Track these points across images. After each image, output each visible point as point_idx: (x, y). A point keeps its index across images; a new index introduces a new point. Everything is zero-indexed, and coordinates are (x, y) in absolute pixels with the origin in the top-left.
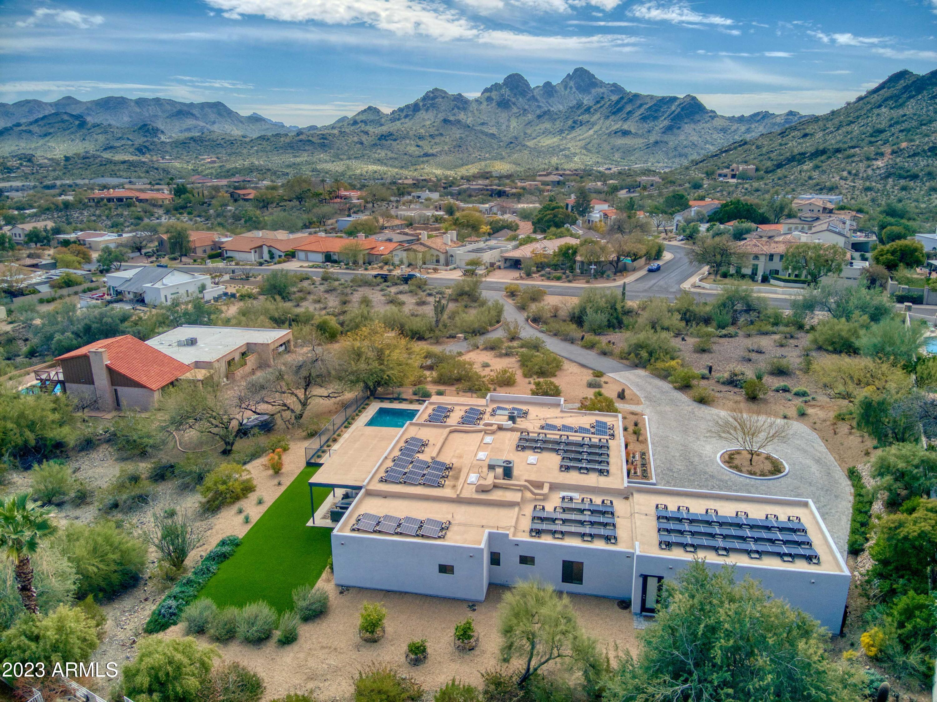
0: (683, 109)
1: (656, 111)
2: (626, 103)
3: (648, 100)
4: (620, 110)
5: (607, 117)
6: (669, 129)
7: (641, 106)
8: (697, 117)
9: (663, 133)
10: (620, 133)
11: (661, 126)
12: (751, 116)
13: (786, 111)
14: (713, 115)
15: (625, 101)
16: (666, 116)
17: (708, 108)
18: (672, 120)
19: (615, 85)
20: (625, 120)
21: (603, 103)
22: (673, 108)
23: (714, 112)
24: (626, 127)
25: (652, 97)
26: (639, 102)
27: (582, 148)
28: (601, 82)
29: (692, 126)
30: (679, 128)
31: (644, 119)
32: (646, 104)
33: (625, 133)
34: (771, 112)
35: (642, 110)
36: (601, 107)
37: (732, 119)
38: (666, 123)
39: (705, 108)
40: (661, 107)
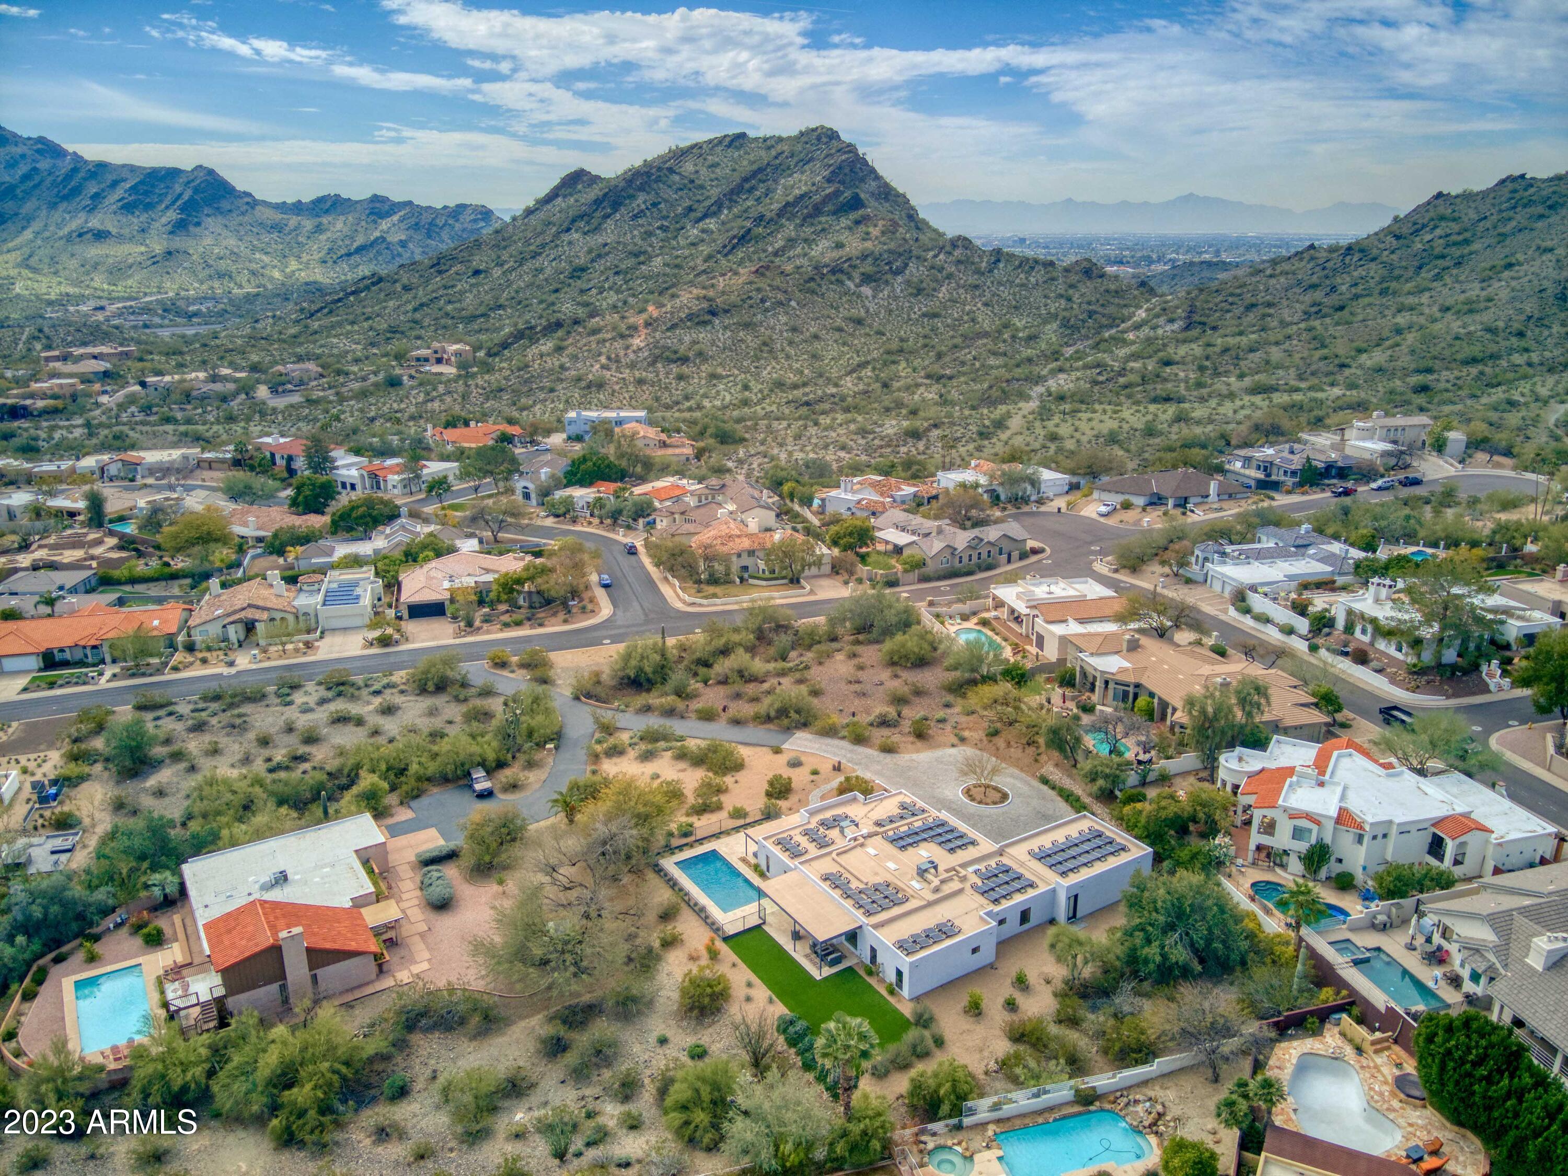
0: (196, 190)
1: (146, 193)
2: (85, 179)
3: (125, 174)
4: (76, 191)
5: (53, 206)
6: (180, 227)
7: (115, 184)
8: (225, 205)
9: (171, 233)
10: (89, 236)
11: (164, 220)
12: (313, 202)
13: (367, 195)
14: (253, 203)
15: (81, 175)
16: (167, 201)
17: (240, 187)
18: (182, 209)
19: (41, 140)
20: (91, 210)
21: (37, 179)
22: (178, 189)
23: (249, 195)
24: (95, 223)
25: (132, 169)
26: (110, 178)
27: (18, 265)
28: (15, 135)
29: (220, 219)
30: (198, 224)
31: (128, 208)
32: (124, 180)
33: (100, 236)
34: (344, 196)
35: (119, 193)
36: (36, 186)
37: (282, 207)
38: (172, 215)
39: (233, 188)
40: (153, 186)
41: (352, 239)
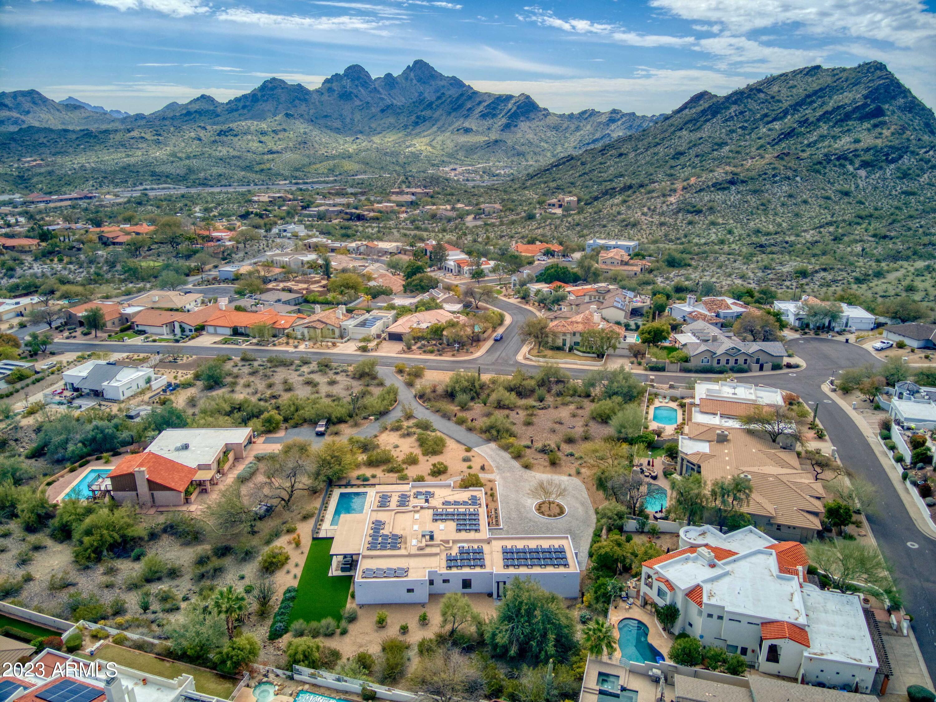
0: (518, 107)
1: (494, 109)
2: (465, 100)
3: (486, 97)
4: (460, 106)
5: (449, 114)
6: (507, 127)
7: (480, 103)
8: (532, 115)
9: (502, 130)
10: (462, 131)
11: (500, 123)
12: (579, 114)
13: (610, 109)
14: (546, 113)
15: (465, 98)
16: (503, 114)
17: (541, 105)
18: (510, 117)
19: (454, 78)
20: (466, 117)
21: (444, 99)
22: (510, 106)
23: (547, 110)
24: (467, 125)
25: (489, 95)
26: (478, 100)
27: (427, 145)
28: (441, 75)
29: (528, 123)
30: (516, 126)
31: (484, 116)
32: (485, 101)
33: (467, 131)
34: (597, 110)
35: (481, 108)
36: (442, 103)
37: (562, 116)
38: (504, 121)
39: (538, 107)
40: (498, 105)
41: (593, 134)
